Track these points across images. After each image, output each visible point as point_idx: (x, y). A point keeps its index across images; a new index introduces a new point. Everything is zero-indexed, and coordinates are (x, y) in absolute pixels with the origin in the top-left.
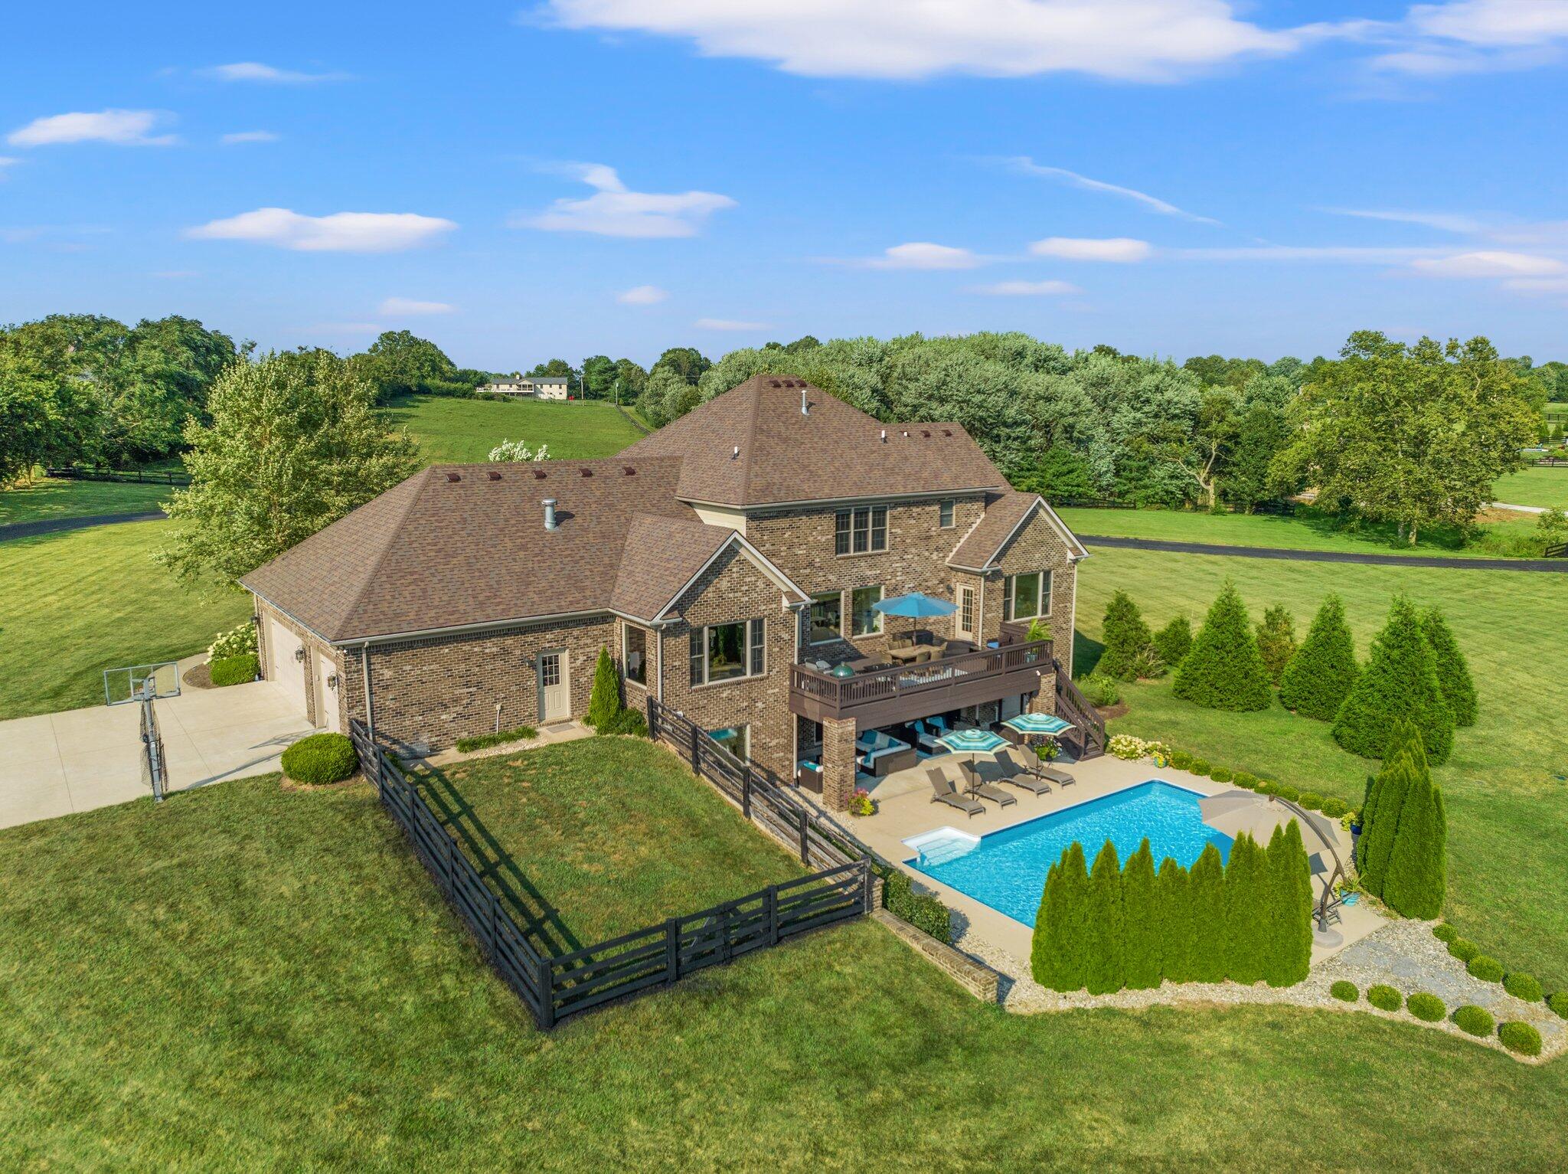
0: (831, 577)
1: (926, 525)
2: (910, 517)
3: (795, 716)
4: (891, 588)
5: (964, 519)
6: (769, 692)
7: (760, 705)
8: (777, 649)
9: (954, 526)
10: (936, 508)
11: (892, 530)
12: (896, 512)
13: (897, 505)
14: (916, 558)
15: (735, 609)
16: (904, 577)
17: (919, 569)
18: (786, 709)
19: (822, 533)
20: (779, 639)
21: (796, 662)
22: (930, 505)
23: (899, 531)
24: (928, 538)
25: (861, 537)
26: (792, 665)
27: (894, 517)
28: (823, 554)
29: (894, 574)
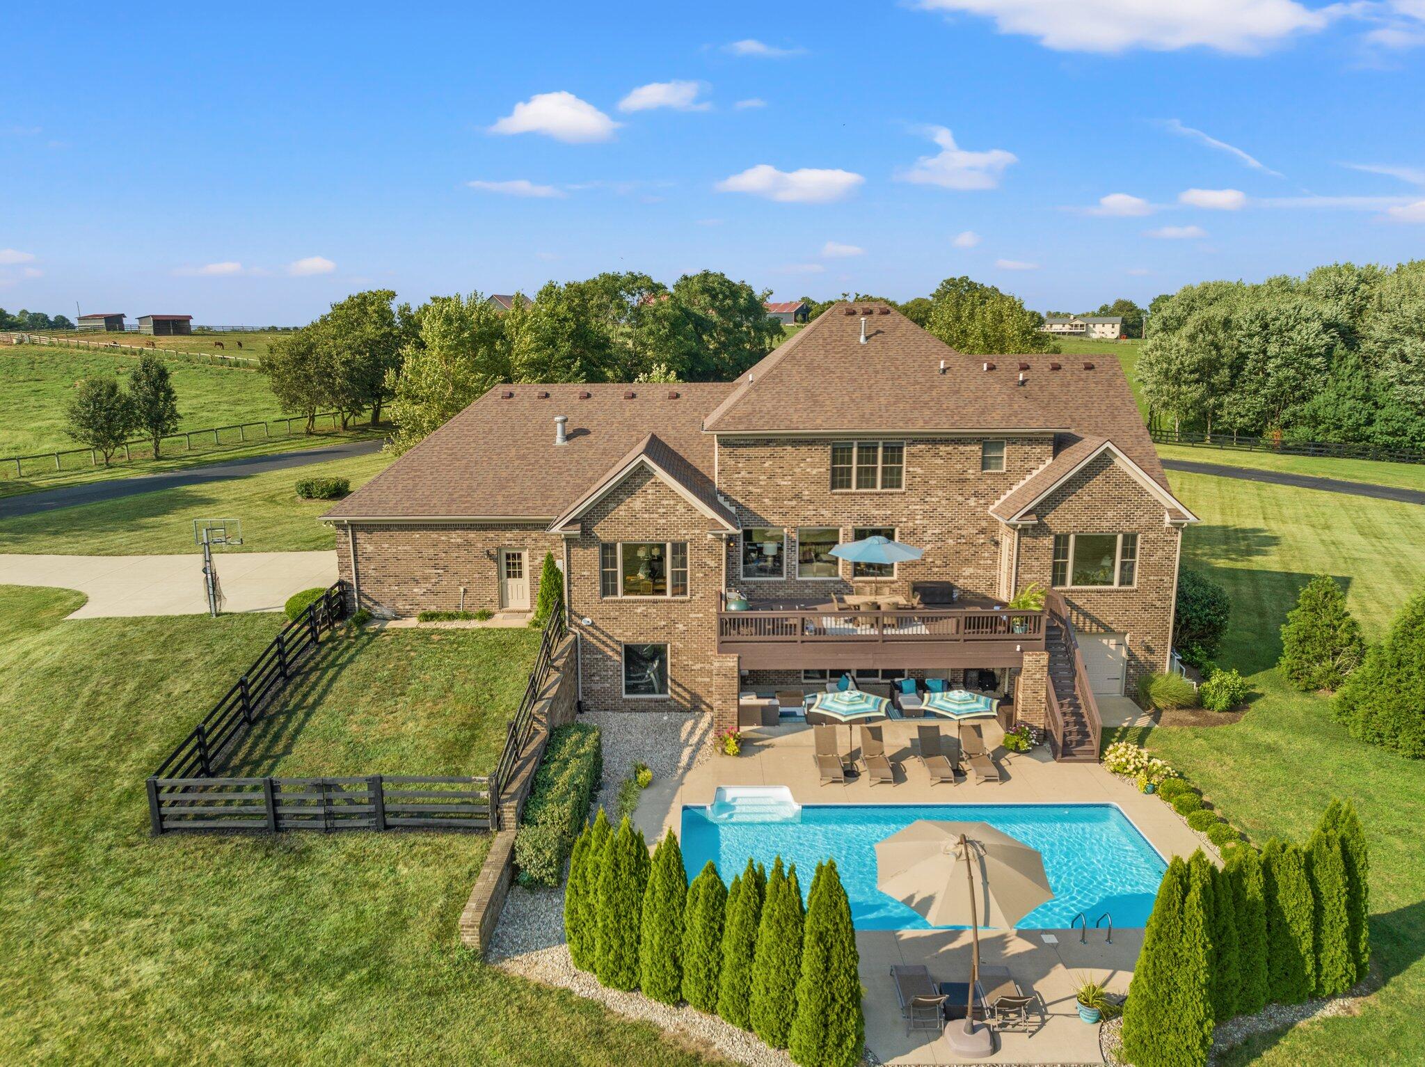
0: (823, 512)
1: (960, 466)
2: (936, 455)
4: (907, 531)
5: (1019, 464)
6: (691, 615)
7: (680, 626)
8: (702, 575)
9: (1004, 471)
10: (976, 448)
11: (910, 468)
12: (914, 449)
13: (915, 442)
14: (944, 502)
15: (651, 530)
16: (925, 522)
17: (948, 514)
19: (813, 466)
20: (703, 565)
21: (723, 591)
22: (965, 445)
23: (919, 471)
24: (965, 481)
25: (866, 473)
26: (719, 593)
27: (912, 455)
28: (813, 487)
29: (911, 517)
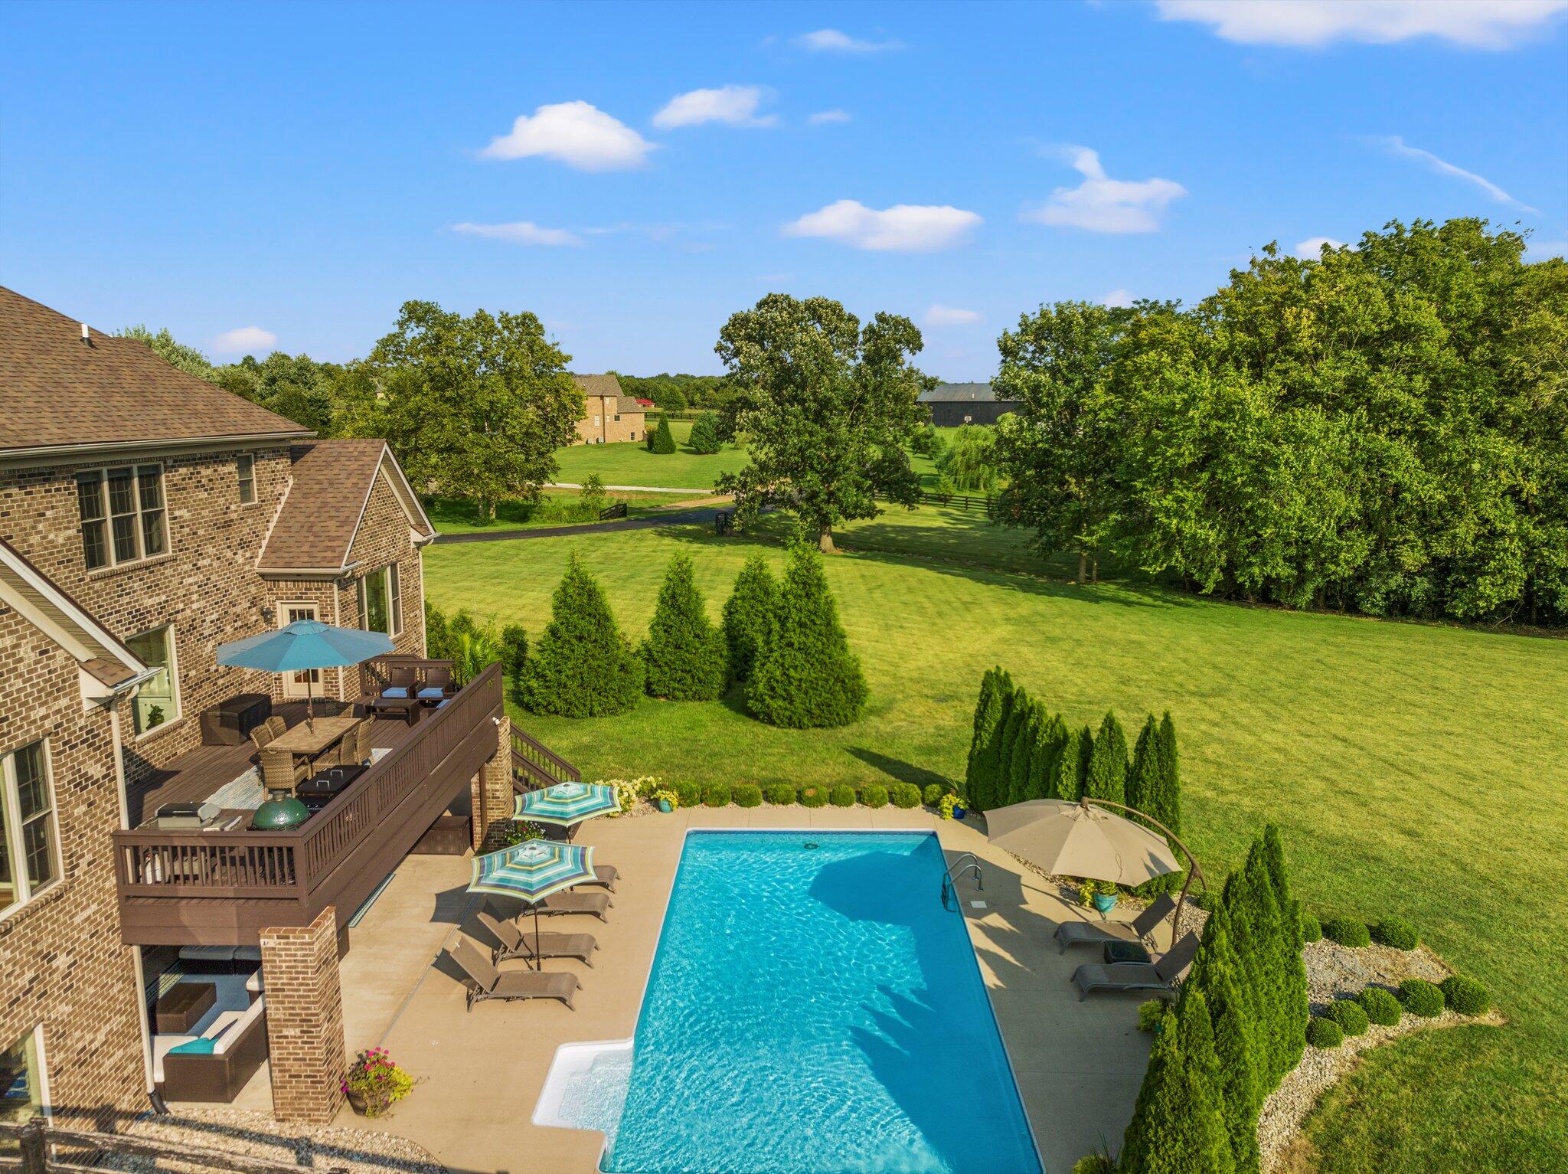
1: (221, 501)
2: (199, 485)
3: (136, 950)
4: (186, 626)
5: (270, 488)
6: (77, 920)
7: (62, 961)
8: (83, 808)
9: (258, 501)
10: (232, 468)
11: (175, 512)
12: (175, 476)
13: (179, 462)
14: (216, 564)
16: (202, 603)
17: (221, 585)
18: (116, 945)
19: (57, 525)
20: (82, 782)
21: (125, 826)
22: (223, 463)
23: (184, 514)
24: (229, 524)
25: (123, 528)
26: (117, 835)
27: (176, 488)
29: (186, 599)
